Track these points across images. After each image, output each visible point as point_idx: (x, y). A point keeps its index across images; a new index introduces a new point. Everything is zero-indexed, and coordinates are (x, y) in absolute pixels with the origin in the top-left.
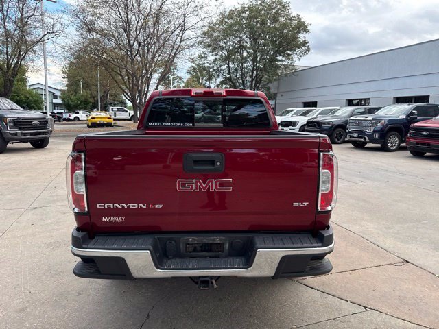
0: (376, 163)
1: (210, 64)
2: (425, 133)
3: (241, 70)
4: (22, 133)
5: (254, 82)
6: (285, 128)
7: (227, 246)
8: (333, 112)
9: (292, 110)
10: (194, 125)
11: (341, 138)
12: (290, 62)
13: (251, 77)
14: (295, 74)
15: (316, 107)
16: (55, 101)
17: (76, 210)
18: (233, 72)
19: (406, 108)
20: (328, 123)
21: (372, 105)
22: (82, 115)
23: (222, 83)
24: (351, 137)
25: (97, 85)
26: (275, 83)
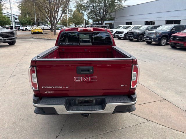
0: (156, 52)
1: (85, 4)
2: (177, 39)
3: (99, 7)
4: (4, 39)
5: (105, 12)
6: (118, 35)
7: (94, 101)
8: (139, 27)
9: (121, 26)
10: (79, 44)
11: (142, 39)
12: (121, 3)
13: (103, 10)
14: (123, 9)
15: (132, 25)
16: (16, 21)
17: (34, 88)
18: (95, 8)
19: (170, 26)
20: (137, 33)
21: (156, 24)
22: (29, 28)
23: (90, 13)
24: (146, 39)
25: (34, 14)
26: (114, 13)
